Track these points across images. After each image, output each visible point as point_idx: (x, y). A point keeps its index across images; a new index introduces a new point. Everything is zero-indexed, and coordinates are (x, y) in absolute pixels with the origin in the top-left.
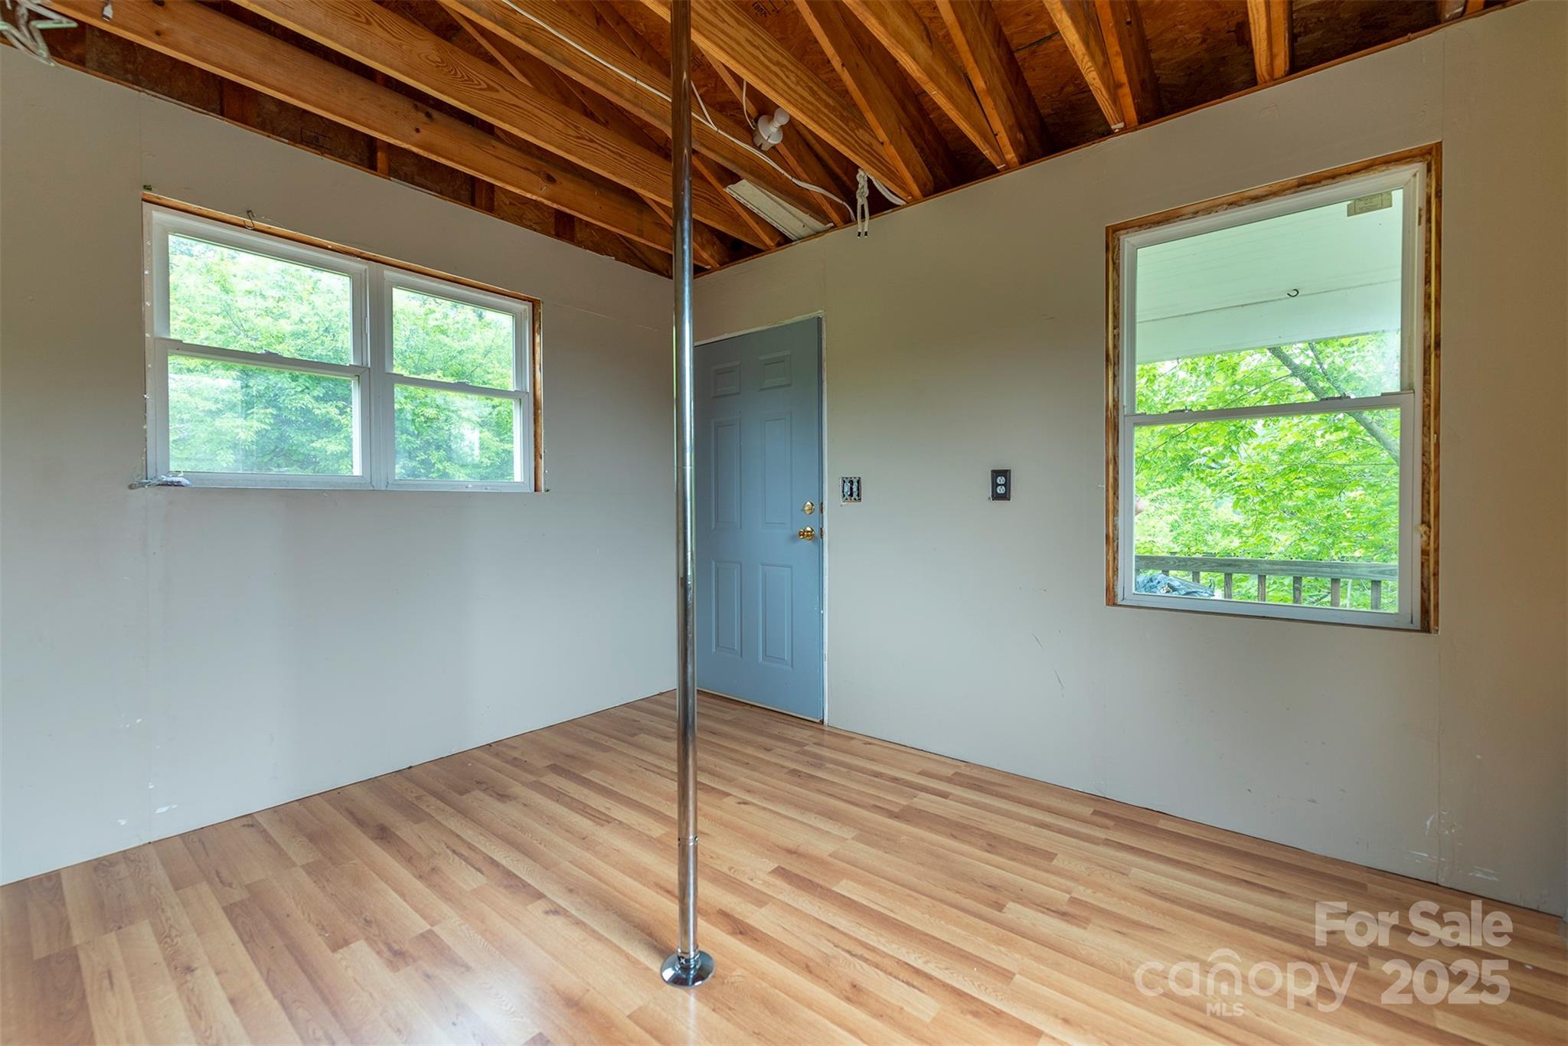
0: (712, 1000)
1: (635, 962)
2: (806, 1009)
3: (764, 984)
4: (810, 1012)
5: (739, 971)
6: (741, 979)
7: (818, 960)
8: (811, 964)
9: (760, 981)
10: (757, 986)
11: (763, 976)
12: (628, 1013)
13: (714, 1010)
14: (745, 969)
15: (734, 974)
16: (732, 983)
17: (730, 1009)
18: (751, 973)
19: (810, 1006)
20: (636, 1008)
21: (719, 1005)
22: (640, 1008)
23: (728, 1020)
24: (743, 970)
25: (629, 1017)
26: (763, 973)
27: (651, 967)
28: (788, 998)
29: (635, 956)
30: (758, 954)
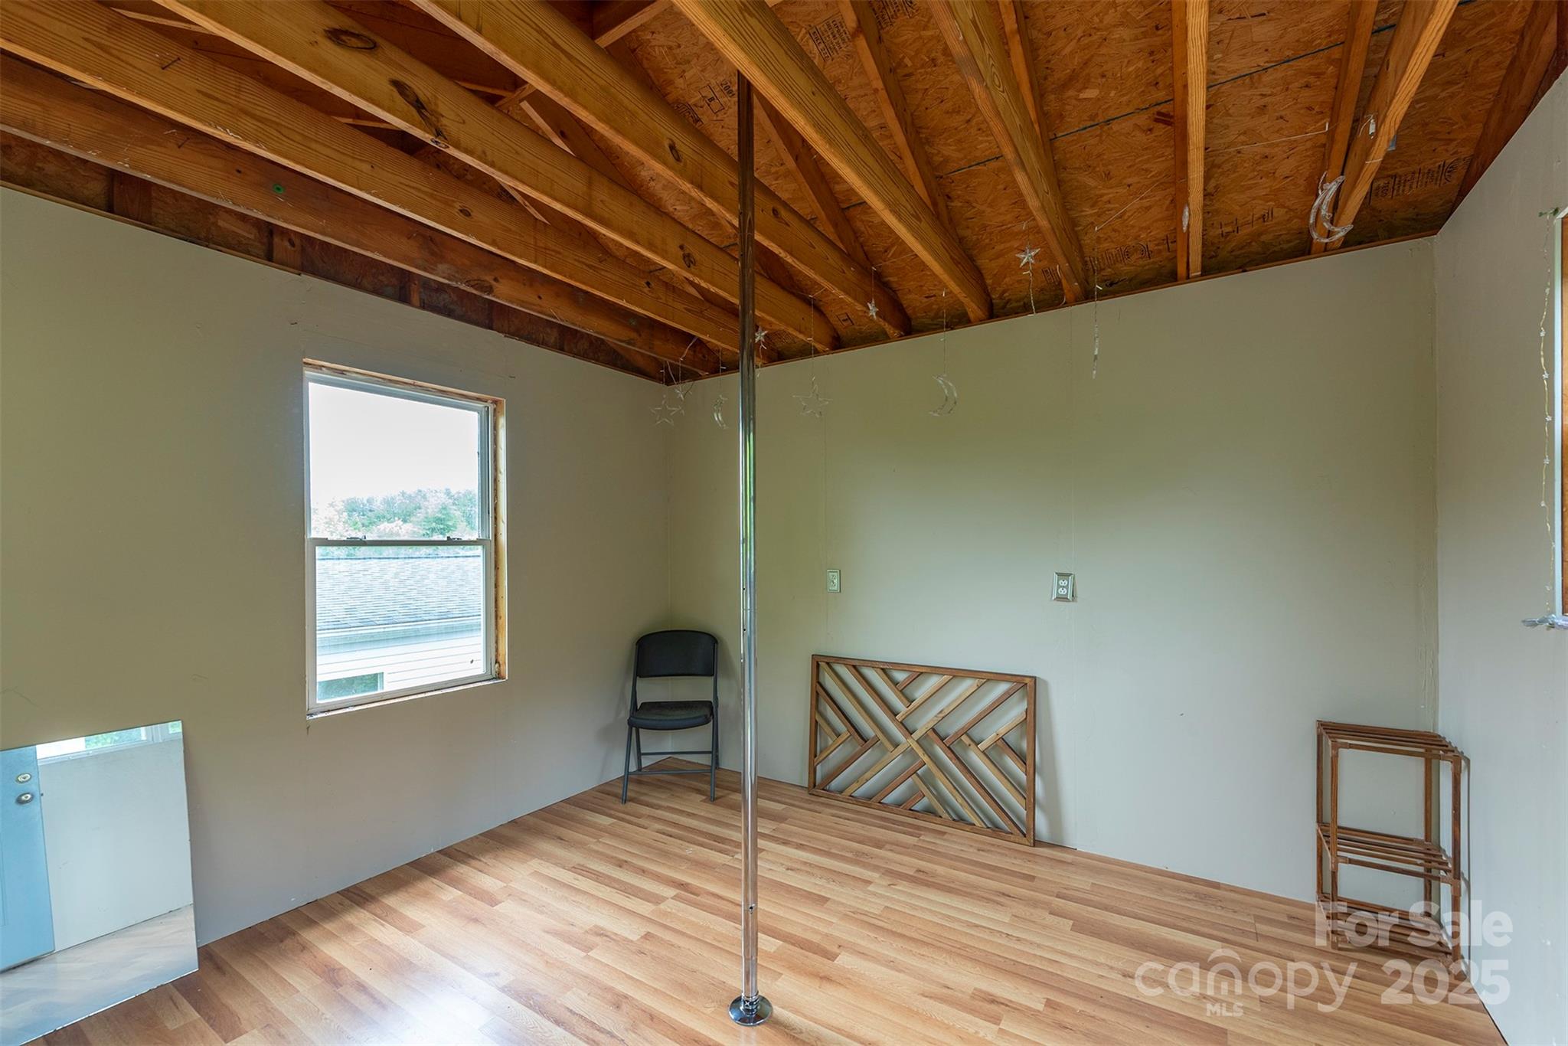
0: (726, 989)
1: (796, 1012)
2: (659, 988)
3: (689, 1002)
4: (656, 986)
5: (709, 1011)
6: (707, 1005)
7: (642, 1026)
8: (649, 1022)
9: (691, 1005)
10: (694, 1001)
11: (690, 1009)
12: (783, 976)
13: (724, 983)
14: (704, 1014)
15: (713, 1009)
16: (713, 1002)
17: (713, 984)
18: (699, 1011)
19: (656, 990)
20: (780, 980)
21: (720, 986)
22: (776, 980)
23: (714, 978)
24: (705, 1012)
25: (782, 974)
26: (689, 1011)
27: (781, 1009)
28: (672, 994)
29: (799, 1018)
30: (693, 1027)
